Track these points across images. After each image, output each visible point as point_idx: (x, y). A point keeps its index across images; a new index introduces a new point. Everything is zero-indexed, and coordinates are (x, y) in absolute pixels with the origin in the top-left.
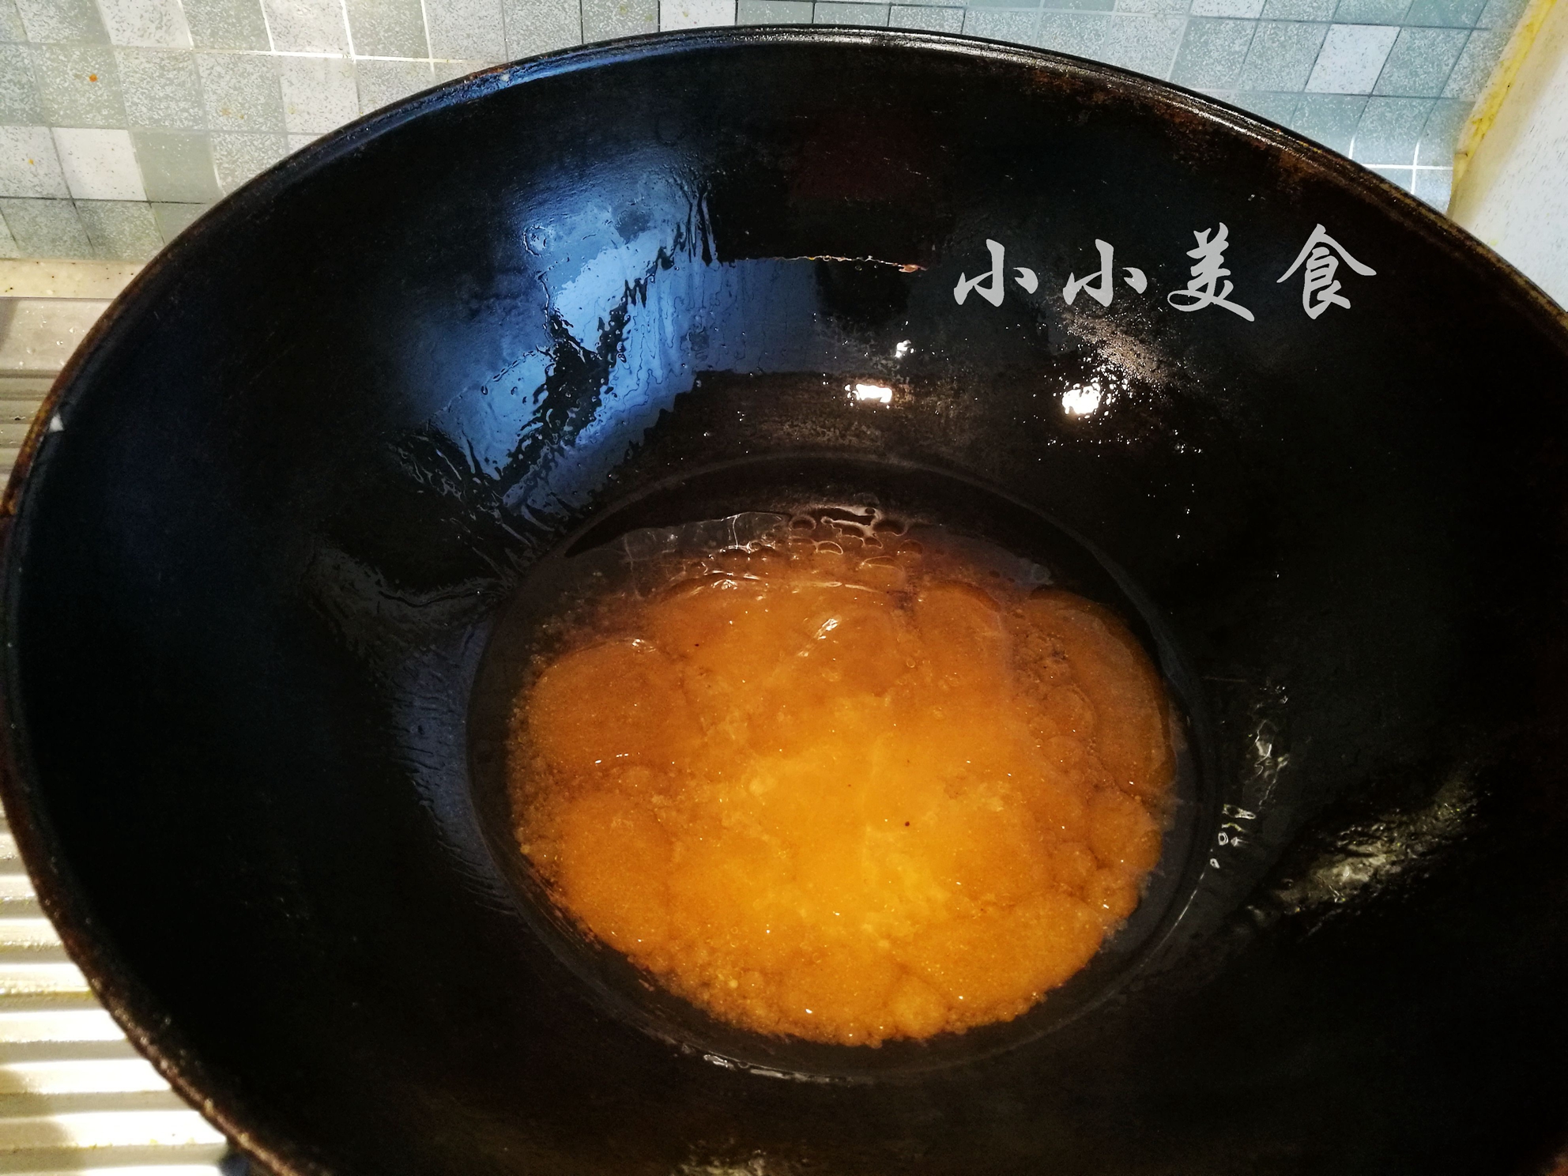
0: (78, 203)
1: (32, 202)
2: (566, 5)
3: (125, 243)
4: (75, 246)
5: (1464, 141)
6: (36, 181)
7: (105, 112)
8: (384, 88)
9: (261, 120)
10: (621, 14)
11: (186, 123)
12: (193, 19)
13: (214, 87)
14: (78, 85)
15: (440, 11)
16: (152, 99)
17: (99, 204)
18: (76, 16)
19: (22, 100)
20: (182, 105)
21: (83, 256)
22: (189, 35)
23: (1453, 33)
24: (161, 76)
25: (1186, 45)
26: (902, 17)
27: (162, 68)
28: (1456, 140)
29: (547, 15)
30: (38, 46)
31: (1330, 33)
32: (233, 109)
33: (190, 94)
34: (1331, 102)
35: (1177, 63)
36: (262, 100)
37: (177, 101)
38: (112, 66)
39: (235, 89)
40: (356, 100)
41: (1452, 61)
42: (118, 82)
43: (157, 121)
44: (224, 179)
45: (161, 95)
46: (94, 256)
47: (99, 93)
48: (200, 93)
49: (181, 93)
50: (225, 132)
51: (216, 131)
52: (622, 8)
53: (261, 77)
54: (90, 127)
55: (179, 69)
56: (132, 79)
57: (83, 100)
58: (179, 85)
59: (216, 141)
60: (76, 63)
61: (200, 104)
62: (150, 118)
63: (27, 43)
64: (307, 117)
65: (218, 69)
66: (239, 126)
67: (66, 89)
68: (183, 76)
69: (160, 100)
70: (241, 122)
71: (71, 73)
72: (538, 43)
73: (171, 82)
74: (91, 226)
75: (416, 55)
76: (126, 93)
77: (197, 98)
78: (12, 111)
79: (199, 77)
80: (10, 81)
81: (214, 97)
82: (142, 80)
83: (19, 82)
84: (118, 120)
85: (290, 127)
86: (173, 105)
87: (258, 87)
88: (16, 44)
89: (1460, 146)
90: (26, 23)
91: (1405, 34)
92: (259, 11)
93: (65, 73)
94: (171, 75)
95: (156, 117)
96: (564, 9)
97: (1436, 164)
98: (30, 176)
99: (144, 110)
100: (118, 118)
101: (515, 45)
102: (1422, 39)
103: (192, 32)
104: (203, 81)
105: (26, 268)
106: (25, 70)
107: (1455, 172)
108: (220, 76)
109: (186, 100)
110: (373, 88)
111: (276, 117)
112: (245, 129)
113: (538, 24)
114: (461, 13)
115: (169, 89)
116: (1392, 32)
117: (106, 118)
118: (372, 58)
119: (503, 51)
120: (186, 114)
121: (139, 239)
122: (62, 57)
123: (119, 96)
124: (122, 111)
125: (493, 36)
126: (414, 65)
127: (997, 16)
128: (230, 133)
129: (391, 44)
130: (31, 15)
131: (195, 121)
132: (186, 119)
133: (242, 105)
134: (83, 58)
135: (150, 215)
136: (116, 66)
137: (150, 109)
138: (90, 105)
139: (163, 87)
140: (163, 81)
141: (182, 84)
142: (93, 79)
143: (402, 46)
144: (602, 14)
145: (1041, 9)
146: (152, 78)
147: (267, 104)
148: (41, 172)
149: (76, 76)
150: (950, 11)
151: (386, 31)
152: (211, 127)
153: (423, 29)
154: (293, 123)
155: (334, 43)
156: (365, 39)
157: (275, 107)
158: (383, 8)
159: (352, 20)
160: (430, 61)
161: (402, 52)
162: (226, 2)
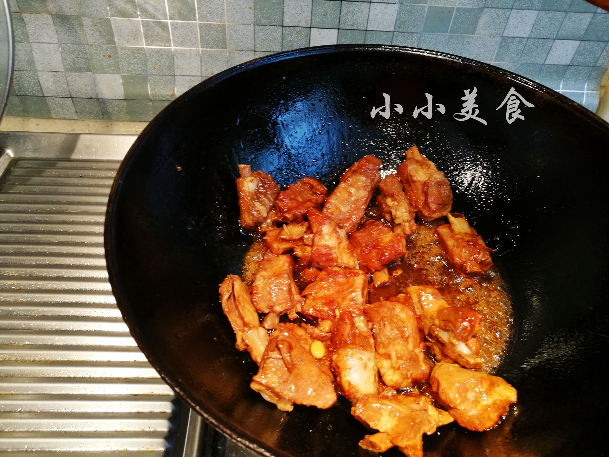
0: (100, 100)
1: (84, 99)
2: (277, 31)
3: (115, 114)
4: (97, 115)
5: (604, 82)
6: (86, 92)
7: (112, 68)
8: (210, 59)
9: (166, 71)
10: (297, 34)
11: (140, 72)
12: (146, 36)
13: (151, 59)
14: (104, 59)
15: (233, 33)
16: (129, 64)
17: (108, 100)
18: (106, 35)
19: (84, 64)
20: (140, 66)
21: (100, 119)
22: (144, 41)
23: (600, 43)
24: (133, 55)
25: (501, 47)
26: (398, 36)
27: (133, 53)
28: (601, 82)
29: (270, 35)
30: (91, 46)
31: (555, 43)
32: (157, 67)
33: (142, 62)
34: (554, 67)
35: (497, 53)
36: (167, 64)
37: (138, 64)
38: (116, 52)
39: (158, 60)
40: (200, 64)
41: (599, 53)
42: (118, 58)
43: (131, 71)
44: (151, 91)
45: (132, 62)
46: (103, 118)
47: (111, 62)
48: (146, 62)
49: (139, 62)
50: (153, 75)
51: (151, 75)
52: (297, 32)
53: (167, 56)
54: (107, 73)
55: (140, 53)
56: (122, 57)
57: (105, 64)
58: (139, 59)
59: (150, 78)
60: (104, 51)
61: (145, 65)
62: (128, 71)
63: (88, 44)
64: (182, 70)
65: (153, 53)
66: (158, 73)
67: (100, 60)
68: (141, 56)
69: (132, 64)
70: (159, 71)
71: (102, 55)
72: (266, 44)
73: (136, 58)
74: (104, 109)
75: (222, 48)
76: (121, 61)
77: (145, 64)
78: (81, 68)
79: (146, 56)
80: (81, 57)
81: (151, 63)
82: (126, 57)
83: (84, 58)
84: (117, 71)
85: (176, 74)
86: (136, 65)
87: (166, 59)
88: (84, 44)
89: (603, 84)
90: (88, 37)
91: (583, 43)
92: (169, 33)
93: (100, 54)
94: (136, 55)
95: (130, 70)
96: (276, 32)
97: (593, 90)
98: (84, 90)
99: (126, 67)
100: (117, 70)
101: (258, 45)
102: (588, 45)
103: (145, 41)
104: (147, 57)
105: (79, 123)
106: (86, 54)
107: (600, 94)
108: (153, 56)
109: (141, 64)
110: (206, 60)
111: (171, 70)
112: (160, 74)
113: (267, 37)
114: (240, 33)
115: (135, 60)
116: (578, 43)
117: (113, 70)
118: (206, 49)
119: (253, 47)
120: (140, 69)
121: (119, 112)
122: (99, 49)
123: (117, 63)
124: (118, 68)
125: (250, 41)
126: (221, 52)
127: (432, 36)
128: (155, 75)
129: (214, 44)
130: (90, 35)
131: (143, 71)
132: (140, 71)
133: (160, 66)
134: (107, 49)
135: (125, 104)
136: (118, 52)
137: (128, 67)
138: (108, 66)
139: (133, 60)
140: (133, 57)
141: (140, 59)
142: (110, 56)
143: (218, 45)
144: (290, 34)
145: (448, 34)
146: (130, 56)
147: (169, 65)
148: (89, 89)
149: (104, 56)
150: (415, 34)
151: (213, 40)
152: (149, 73)
153: (226, 39)
154: (177, 72)
155: (194, 44)
156: (205, 43)
157: (171, 66)
158: (212, 32)
159: (201, 36)
160: (228, 50)
161: (218, 47)
162: (158, 30)
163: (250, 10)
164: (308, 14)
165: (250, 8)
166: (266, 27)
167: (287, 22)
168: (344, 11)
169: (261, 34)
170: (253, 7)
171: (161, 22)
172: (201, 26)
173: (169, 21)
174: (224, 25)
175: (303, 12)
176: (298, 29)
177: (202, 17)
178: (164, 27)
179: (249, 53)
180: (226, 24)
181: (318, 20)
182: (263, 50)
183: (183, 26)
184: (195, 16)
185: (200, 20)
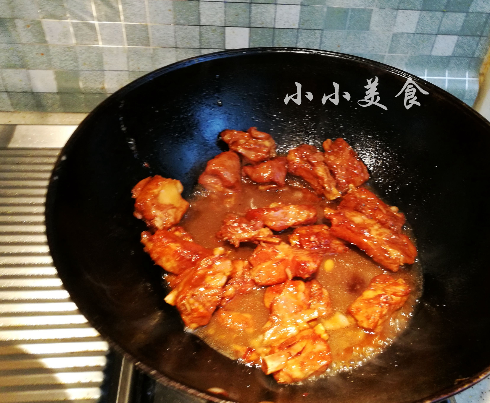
0: (35, 94)
1: (19, 93)
3: (49, 106)
4: (33, 107)
6: (21, 87)
7: (45, 65)
8: (136, 56)
9: (96, 67)
10: (212, 32)
11: (71, 68)
12: (76, 35)
13: (81, 56)
14: (37, 56)
15: (155, 32)
16: (61, 60)
17: (42, 94)
18: (37, 35)
19: (18, 61)
20: (71, 62)
21: (34, 111)
24: (64, 53)
26: (302, 33)
27: (65, 50)
29: (189, 33)
30: (24, 45)
31: (437, 38)
32: (87, 63)
33: (73, 59)
36: (96, 60)
37: (69, 61)
38: (48, 51)
39: (88, 57)
40: (127, 60)
42: (50, 55)
43: (62, 67)
44: (82, 85)
45: (64, 59)
46: (38, 110)
47: (44, 59)
48: (77, 58)
49: (70, 58)
50: (84, 70)
51: (81, 70)
52: (213, 30)
53: (96, 53)
54: (40, 69)
55: (71, 51)
56: (54, 54)
57: (38, 61)
59: (81, 73)
60: (37, 49)
61: (76, 62)
62: (60, 67)
63: (21, 44)
64: (111, 65)
65: (83, 51)
66: (89, 69)
67: (33, 57)
68: (71, 53)
69: (63, 61)
70: (89, 67)
71: (35, 53)
73: (67, 55)
74: (38, 101)
75: (147, 45)
76: (52, 59)
77: (76, 60)
78: (15, 65)
79: (76, 53)
80: (15, 55)
81: (81, 60)
82: (58, 54)
83: (18, 55)
85: (105, 69)
86: (67, 62)
87: (95, 56)
88: (17, 44)
90: (21, 37)
91: (460, 38)
93: (33, 53)
94: (67, 53)
96: (194, 31)
98: (19, 85)
99: (58, 64)
100: (49, 66)
101: (179, 42)
102: (465, 39)
103: (76, 39)
104: (78, 54)
105: (16, 115)
106: (20, 52)
108: (83, 53)
110: (132, 56)
111: (100, 66)
112: (91, 69)
113: (186, 36)
115: (66, 57)
116: (456, 37)
117: (45, 67)
118: (132, 47)
120: (71, 65)
121: (54, 105)
122: (32, 48)
123: (50, 60)
124: (51, 65)
125: (171, 39)
126: (146, 49)
128: (86, 70)
129: (139, 42)
130: (23, 35)
131: (74, 67)
133: (90, 62)
134: (39, 48)
135: (58, 97)
136: (50, 50)
137: (60, 64)
138: (41, 62)
139: (64, 57)
140: (65, 55)
141: (71, 56)
142: (42, 54)
143: (142, 43)
144: (207, 32)
145: (346, 30)
146: (61, 54)
147: (98, 61)
148: (23, 84)
149: (37, 54)
151: (137, 39)
152: (79, 69)
153: (148, 38)
154: (106, 67)
155: (121, 42)
156: (131, 41)
157: (100, 63)
158: (137, 32)
159: (127, 35)
160: (151, 47)
161: (143, 45)
162: (86, 30)
163: (169, 12)
164: (221, 15)
165: (170, 10)
166: (185, 27)
167: (203, 21)
168: (254, 12)
169: (180, 32)
170: (172, 9)
171: (89, 24)
172: (126, 26)
173: (96, 23)
174: (147, 25)
175: (217, 13)
176: (214, 28)
177: (126, 19)
178: (92, 27)
179: (171, 49)
180: (149, 24)
181: (231, 20)
182: (183, 47)
183: (109, 26)
184: (119, 17)
185: (125, 21)
